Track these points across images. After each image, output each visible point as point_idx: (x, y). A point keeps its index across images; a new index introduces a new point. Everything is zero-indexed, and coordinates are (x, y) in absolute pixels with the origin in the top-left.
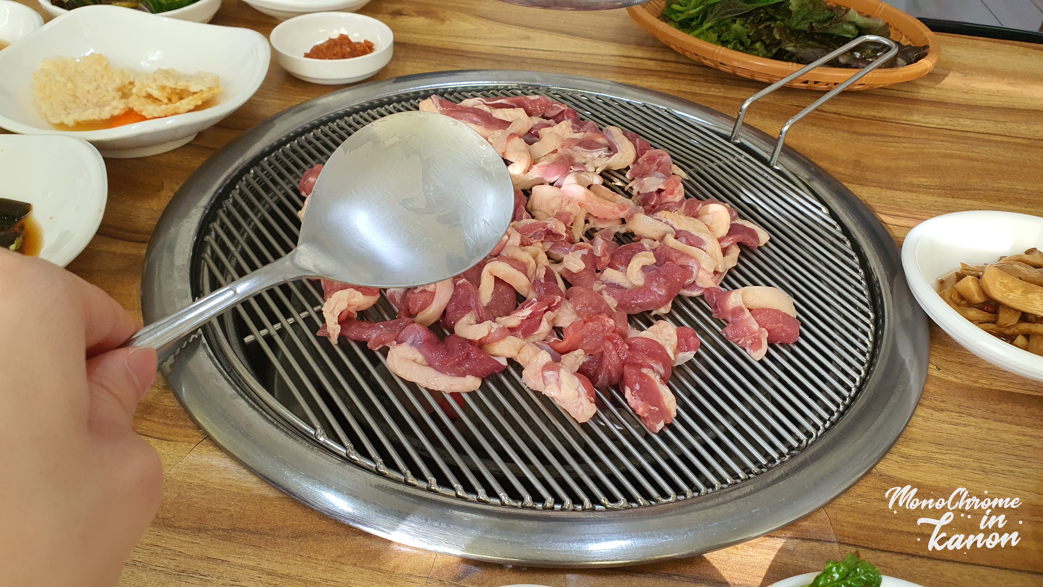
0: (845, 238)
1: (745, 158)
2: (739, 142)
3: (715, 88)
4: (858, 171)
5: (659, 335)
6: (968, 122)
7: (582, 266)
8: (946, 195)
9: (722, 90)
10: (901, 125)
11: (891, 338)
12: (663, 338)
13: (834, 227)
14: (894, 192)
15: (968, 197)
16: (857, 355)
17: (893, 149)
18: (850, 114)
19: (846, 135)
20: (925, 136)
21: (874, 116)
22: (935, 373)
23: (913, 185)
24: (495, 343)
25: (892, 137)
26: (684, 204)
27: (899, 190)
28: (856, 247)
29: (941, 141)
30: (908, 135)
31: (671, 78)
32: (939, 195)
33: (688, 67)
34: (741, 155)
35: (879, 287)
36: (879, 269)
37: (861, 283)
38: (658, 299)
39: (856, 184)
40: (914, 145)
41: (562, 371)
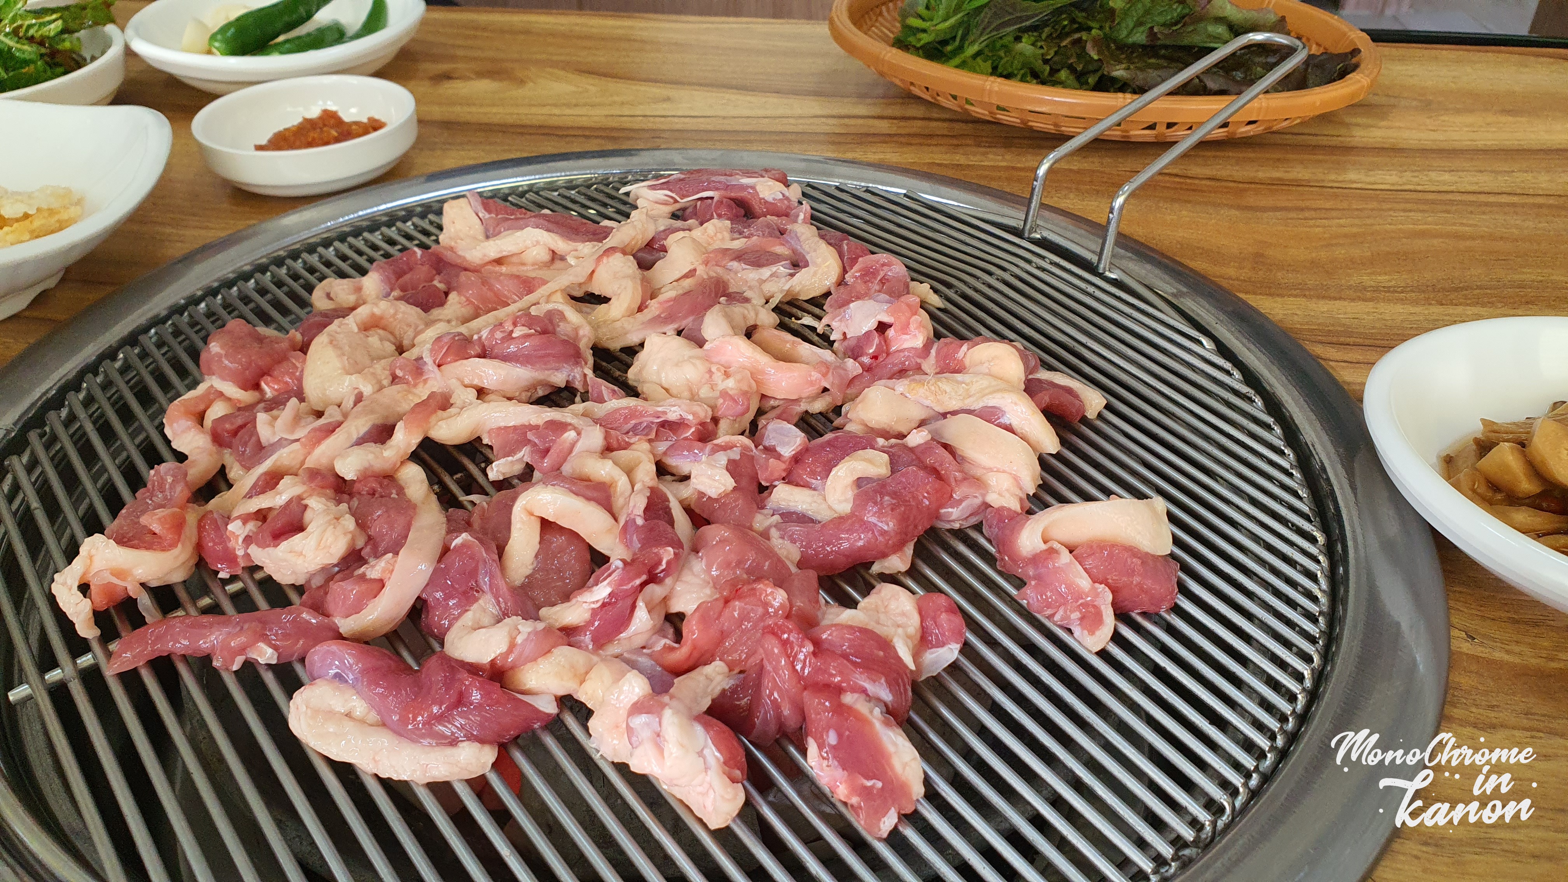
0: (1250, 392)
1: (1051, 263)
2: (1038, 236)
3: (996, 154)
4: (1261, 273)
5: (882, 617)
6: (1447, 177)
7: (729, 483)
8: (1428, 302)
9: (1008, 157)
10: (1329, 190)
11: (1364, 579)
12: (889, 623)
13: (1228, 373)
14: (1332, 302)
15: (1469, 302)
16: (1299, 623)
17: (1320, 229)
18: (1236, 178)
19: (1233, 212)
20: (1374, 205)
21: (1279, 179)
22: (1466, 647)
23: (1365, 288)
24: (529, 665)
25: (1315, 210)
26: (933, 352)
27: (1340, 299)
28: (1273, 406)
29: (1404, 211)
30: (1345, 205)
31: (916, 144)
32: (1415, 302)
33: (946, 125)
34: (1043, 258)
35: (1328, 479)
36: (1324, 447)
37: (1291, 475)
38: (880, 539)
39: (1261, 294)
40: (1357, 221)
41: (668, 713)
